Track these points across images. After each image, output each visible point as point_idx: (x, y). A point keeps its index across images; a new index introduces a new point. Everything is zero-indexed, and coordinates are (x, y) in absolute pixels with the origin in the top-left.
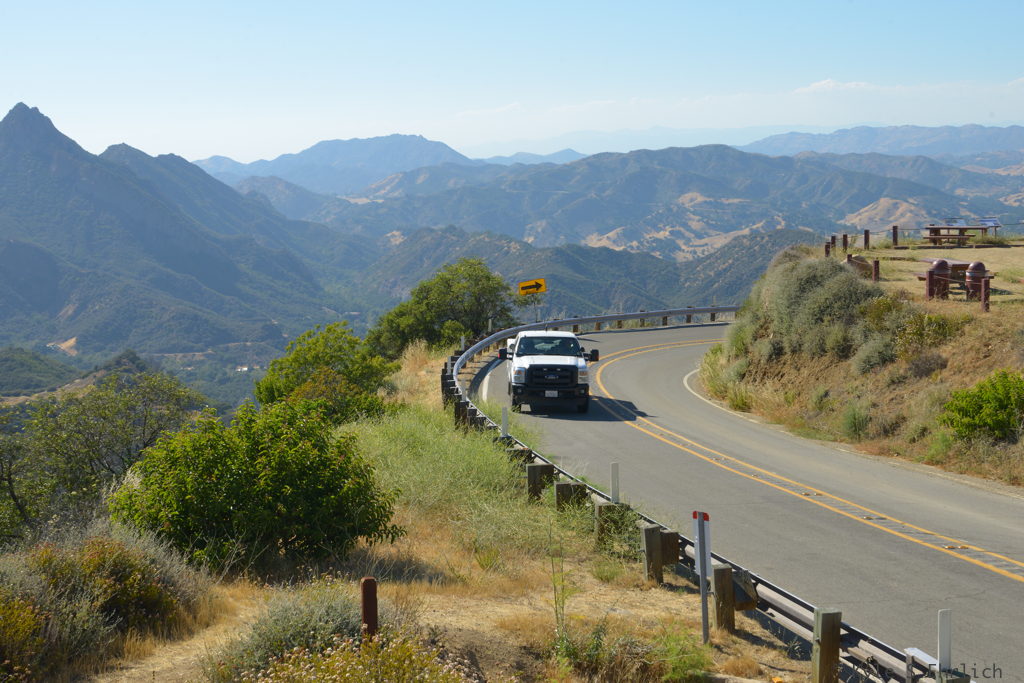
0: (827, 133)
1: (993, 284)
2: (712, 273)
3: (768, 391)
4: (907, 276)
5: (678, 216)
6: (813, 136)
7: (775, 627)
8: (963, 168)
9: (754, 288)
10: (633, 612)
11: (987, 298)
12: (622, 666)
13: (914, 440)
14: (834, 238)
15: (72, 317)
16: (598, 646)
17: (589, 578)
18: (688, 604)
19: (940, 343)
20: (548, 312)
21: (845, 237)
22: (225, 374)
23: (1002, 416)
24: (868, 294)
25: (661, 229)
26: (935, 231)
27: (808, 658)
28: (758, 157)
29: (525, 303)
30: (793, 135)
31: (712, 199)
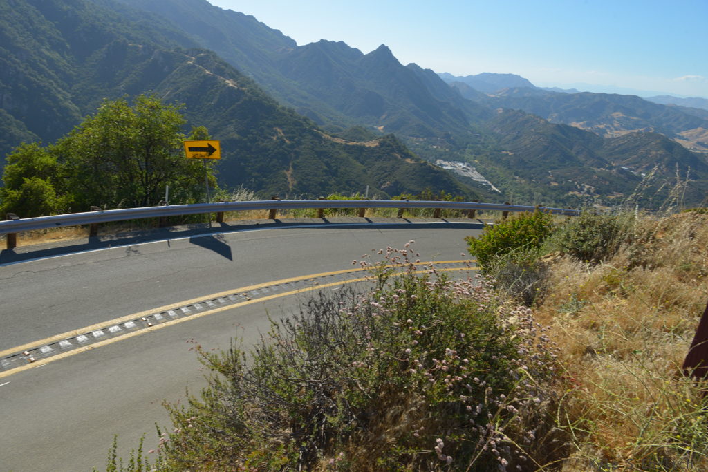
15: (384, 119)
25: (601, 124)
30: (668, 97)
31: (626, 116)
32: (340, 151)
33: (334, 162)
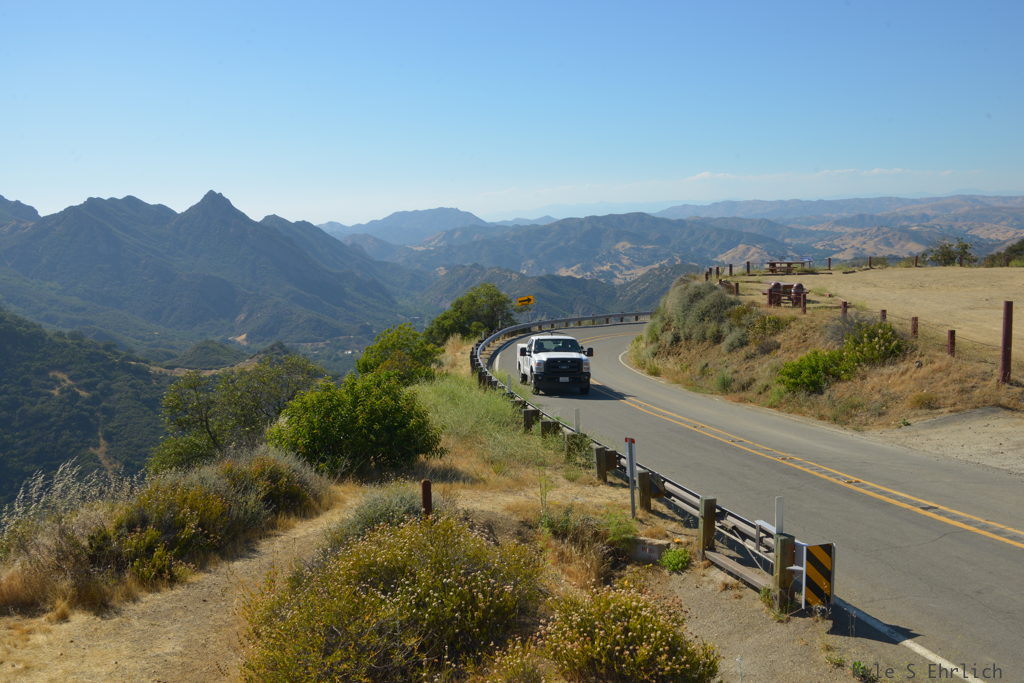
0: (706, 205)
1: (808, 297)
2: (636, 292)
3: (671, 364)
4: (756, 292)
5: (614, 257)
6: (698, 206)
7: (676, 509)
8: (789, 226)
9: (662, 300)
10: (587, 499)
11: (805, 304)
12: (583, 533)
13: (760, 393)
14: (711, 269)
15: (244, 322)
16: (568, 521)
17: (562, 480)
18: (622, 494)
19: (777, 333)
20: (535, 316)
21: (718, 268)
22: (337, 355)
23: (814, 378)
24: (732, 303)
26: (773, 265)
27: (696, 527)
28: (663, 220)
29: (521, 311)
30: (685, 206)
31: (635, 246)
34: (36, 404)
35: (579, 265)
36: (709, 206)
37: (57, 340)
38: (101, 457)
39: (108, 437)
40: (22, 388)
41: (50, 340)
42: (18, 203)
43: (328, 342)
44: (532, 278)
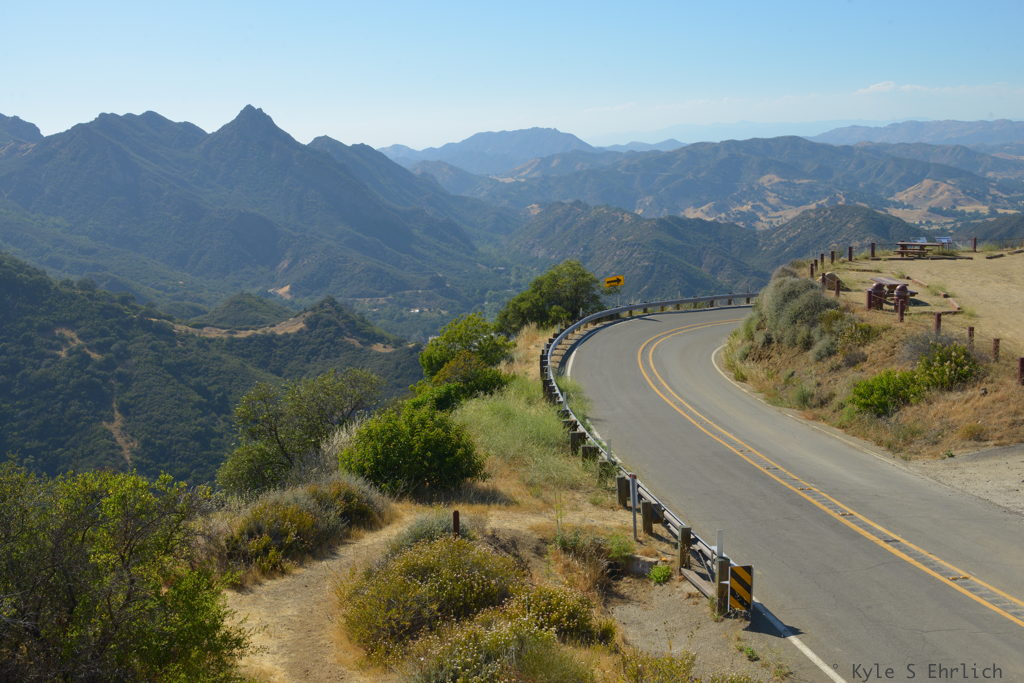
0: (882, 126)
2: (784, 240)
5: (758, 194)
6: (871, 128)
8: (993, 154)
15: (286, 270)
22: (402, 314)
25: (744, 204)
26: (904, 246)
28: (824, 147)
30: (854, 128)
31: (786, 180)
32: (223, 356)
33: (215, 383)
34: (39, 367)
35: (711, 204)
36: (886, 129)
37: (65, 290)
38: (116, 433)
39: (125, 409)
40: (23, 348)
41: (56, 289)
42: (16, 119)
43: (390, 297)
44: (650, 220)
